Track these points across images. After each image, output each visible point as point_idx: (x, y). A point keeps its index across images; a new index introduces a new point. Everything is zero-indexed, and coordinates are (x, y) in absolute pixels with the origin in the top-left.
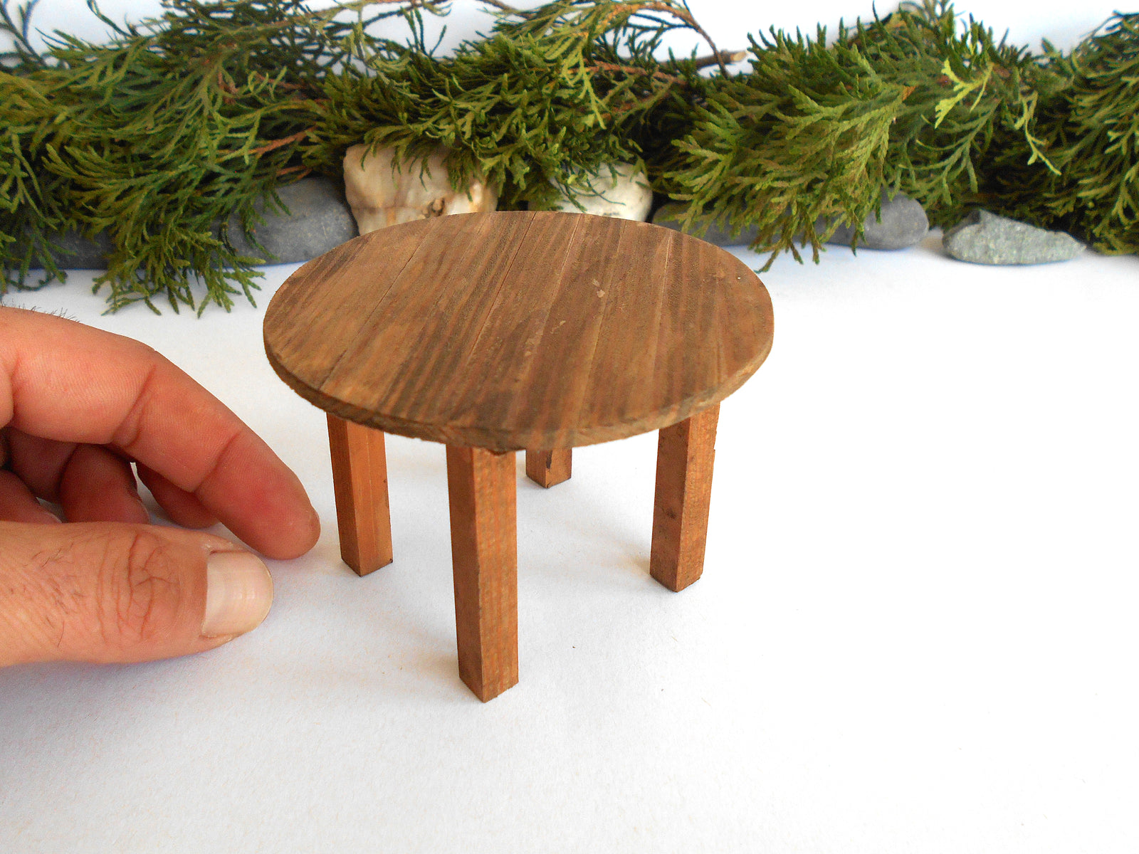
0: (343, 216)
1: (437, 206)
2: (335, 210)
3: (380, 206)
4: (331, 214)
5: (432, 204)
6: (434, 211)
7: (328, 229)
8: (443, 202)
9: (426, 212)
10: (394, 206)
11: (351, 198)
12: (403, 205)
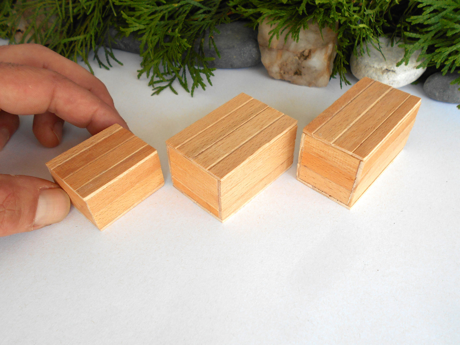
0: (254, 49)
1: (306, 53)
2: (250, 46)
3: (275, 48)
4: (248, 48)
5: (303, 52)
6: (303, 55)
7: (245, 55)
8: (310, 51)
9: (299, 55)
10: (282, 49)
11: (260, 40)
12: (287, 50)
